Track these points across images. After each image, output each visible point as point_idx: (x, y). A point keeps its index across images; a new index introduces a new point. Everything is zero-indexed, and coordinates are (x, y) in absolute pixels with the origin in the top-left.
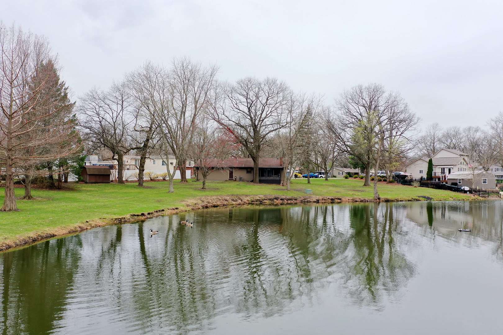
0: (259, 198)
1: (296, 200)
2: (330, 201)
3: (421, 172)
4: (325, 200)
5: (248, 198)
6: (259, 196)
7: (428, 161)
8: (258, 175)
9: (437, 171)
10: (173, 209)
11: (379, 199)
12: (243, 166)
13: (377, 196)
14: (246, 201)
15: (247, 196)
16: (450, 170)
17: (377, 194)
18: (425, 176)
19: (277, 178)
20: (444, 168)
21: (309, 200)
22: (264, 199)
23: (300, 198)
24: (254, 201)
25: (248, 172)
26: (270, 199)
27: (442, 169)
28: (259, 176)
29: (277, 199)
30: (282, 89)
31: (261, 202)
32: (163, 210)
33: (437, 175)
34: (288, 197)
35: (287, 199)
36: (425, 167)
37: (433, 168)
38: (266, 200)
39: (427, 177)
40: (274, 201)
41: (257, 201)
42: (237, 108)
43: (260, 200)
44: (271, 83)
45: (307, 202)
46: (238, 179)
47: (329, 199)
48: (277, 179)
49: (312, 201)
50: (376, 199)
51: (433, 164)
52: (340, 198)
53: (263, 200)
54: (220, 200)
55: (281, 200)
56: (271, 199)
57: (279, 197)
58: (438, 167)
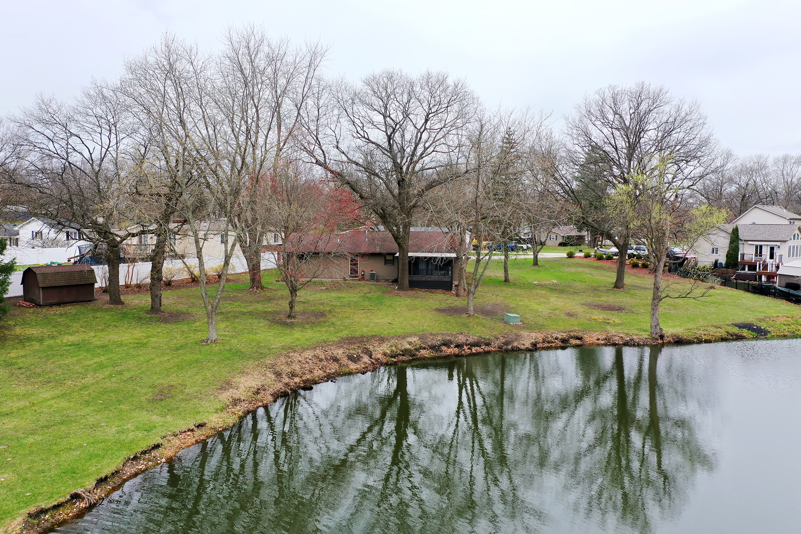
0: (408, 347)
1: (488, 344)
2: (560, 344)
3: (715, 251)
4: (548, 342)
5: (386, 348)
6: (409, 339)
7: (730, 231)
8: (407, 272)
9: (747, 252)
10: (189, 430)
11: (662, 337)
12: (378, 250)
13: (658, 331)
14: (379, 356)
15: (382, 340)
16: (772, 249)
17: (658, 328)
18: (723, 260)
19: (445, 278)
20: (761, 247)
21: (515, 344)
22: (421, 348)
23: (497, 338)
24: (397, 355)
25: (386, 262)
26: (433, 347)
27: (757, 247)
28: (410, 274)
29: (447, 344)
30: (458, 95)
31: (414, 355)
32: (157, 446)
33: (746, 258)
34: (471, 340)
35: (468, 344)
36: (723, 243)
37: (740, 246)
38: (424, 348)
39: (727, 262)
40: (441, 351)
41: (403, 355)
42: (364, 137)
43: (410, 351)
44: (435, 84)
45: (513, 350)
46: (367, 277)
47: (557, 339)
48: (445, 280)
49: (522, 347)
50: (657, 339)
51: (741, 237)
52: (580, 334)
53: (417, 350)
54: (321, 360)
55: (456, 346)
56: (435, 347)
57: (452, 339)
58: (749, 243)
